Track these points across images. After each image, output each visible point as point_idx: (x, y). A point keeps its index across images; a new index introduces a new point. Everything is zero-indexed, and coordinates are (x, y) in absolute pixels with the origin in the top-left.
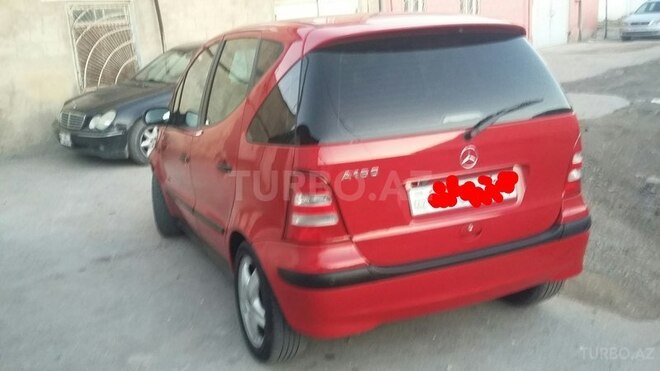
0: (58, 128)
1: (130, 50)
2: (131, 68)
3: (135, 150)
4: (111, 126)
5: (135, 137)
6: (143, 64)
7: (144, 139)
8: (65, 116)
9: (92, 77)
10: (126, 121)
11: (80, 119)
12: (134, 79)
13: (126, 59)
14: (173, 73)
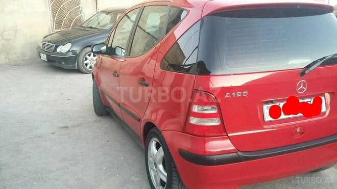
0: (40, 51)
1: (79, 10)
2: (79, 20)
3: (81, 65)
4: (69, 51)
5: (81, 58)
6: (85, 18)
7: (86, 59)
8: (44, 44)
9: (59, 23)
10: (77, 49)
11: (52, 46)
12: (81, 26)
13: (77, 15)
14: (101, 24)
